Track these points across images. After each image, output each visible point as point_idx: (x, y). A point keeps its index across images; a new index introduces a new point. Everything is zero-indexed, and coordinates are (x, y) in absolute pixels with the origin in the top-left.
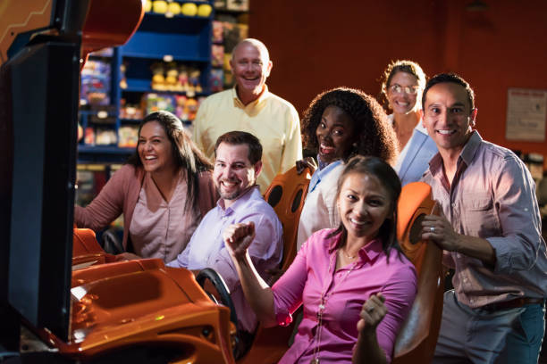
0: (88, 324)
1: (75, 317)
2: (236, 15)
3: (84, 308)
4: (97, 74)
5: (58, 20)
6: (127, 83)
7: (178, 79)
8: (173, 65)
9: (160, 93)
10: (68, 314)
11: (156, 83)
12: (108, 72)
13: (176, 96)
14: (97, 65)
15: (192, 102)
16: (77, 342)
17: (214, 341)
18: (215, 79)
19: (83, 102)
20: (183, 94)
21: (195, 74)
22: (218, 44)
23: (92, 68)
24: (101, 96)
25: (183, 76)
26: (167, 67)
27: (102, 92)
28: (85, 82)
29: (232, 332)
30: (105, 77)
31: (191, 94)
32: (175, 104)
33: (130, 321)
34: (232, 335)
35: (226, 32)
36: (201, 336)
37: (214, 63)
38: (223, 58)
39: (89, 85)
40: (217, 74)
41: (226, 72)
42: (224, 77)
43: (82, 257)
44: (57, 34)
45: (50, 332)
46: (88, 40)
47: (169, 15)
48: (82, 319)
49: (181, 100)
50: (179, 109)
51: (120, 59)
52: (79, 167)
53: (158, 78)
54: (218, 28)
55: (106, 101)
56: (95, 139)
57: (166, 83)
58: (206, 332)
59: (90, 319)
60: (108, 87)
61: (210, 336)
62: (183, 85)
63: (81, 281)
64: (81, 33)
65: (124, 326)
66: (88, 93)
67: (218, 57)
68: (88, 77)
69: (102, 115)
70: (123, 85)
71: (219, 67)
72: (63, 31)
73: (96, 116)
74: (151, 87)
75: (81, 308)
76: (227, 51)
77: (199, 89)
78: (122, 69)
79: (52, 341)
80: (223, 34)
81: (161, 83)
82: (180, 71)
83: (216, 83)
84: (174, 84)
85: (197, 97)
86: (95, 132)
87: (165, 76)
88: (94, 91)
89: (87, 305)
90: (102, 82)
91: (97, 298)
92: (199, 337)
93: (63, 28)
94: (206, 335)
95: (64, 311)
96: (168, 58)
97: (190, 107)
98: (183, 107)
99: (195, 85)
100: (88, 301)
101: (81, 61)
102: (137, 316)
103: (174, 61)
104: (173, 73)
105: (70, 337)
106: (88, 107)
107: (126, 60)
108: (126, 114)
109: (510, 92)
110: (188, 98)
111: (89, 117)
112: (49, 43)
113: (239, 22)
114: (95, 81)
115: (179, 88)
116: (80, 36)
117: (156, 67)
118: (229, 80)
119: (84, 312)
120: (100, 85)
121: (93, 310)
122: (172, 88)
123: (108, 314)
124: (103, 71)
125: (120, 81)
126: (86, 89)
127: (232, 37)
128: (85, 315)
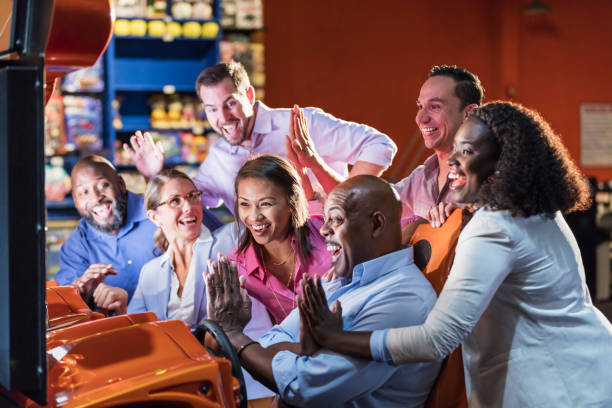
0: (72, 386)
2: (247, 34)
3: (67, 370)
4: (86, 113)
6: (123, 122)
7: (182, 113)
8: (176, 96)
9: (162, 132)
10: (44, 375)
11: (156, 119)
12: (99, 109)
13: (180, 135)
14: (86, 101)
15: (200, 141)
17: (214, 398)
19: (70, 147)
20: (189, 131)
23: (79, 106)
24: (91, 138)
25: (189, 109)
26: (168, 100)
27: (93, 133)
28: (71, 122)
29: (235, 388)
30: (95, 115)
31: (198, 130)
32: (180, 143)
33: (118, 381)
34: (235, 392)
35: (238, 54)
36: (199, 393)
39: (77, 126)
47: (168, 38)
48: (65, 383)
49: (188, 138)
50: (185, 150)
51: (112, 93)
53: (158, 113)
54: (228, 49)
55: (98, 145)
57: (168, 119)
58: (204, 388)
59: (74, 380)
60: (99, 127)
61: (209, 393)
62: (189, 119)
63: (63, 341)
65: (110, 386)
66: (76, 136)
68: (76, 117)
70: (117, 124)
74: (149, 125)
75: (64, 370)
78: (115, 105)
80: (234, 57)
81: (162, 119)
82: (184, 104)
84: (179, 120)
85: (205, 134)
87: (167, 110)
88: (83, 134)
89: (71, 367)
90: (91, 122)
91: (82, 358)
92: (195, 393)
94: (204, 392)
95: (41, 370)
96: (169, 89)
97: (198, 147)
98: (190, 146)
99: (203, 120)
100: (72, 362)
102: (126, 375)
103: (177, 92)
104: (176, 107)
106: (76, 153)
107: (120, 94)
108: (121, 158)
110: (195, 135)
113: (252, 41)
114: (83, 122)
115: (184, 124)
117: (156, 101)
119: (68, 374)
120: (89, 125)
121: (77, 372)
122: (176, 125)
123: (92, 374)
124: (92, 109)
125: (113, 119)
126: (74, 131)
127: (245, 60)
128: (68, 377)
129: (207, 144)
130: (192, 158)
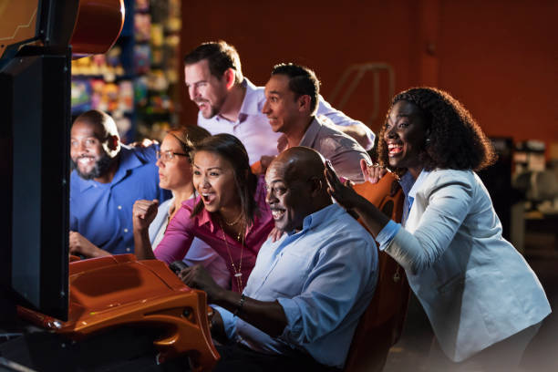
7: (92, 59)
13: (90, 82)
15: (111, 89)
17: (194, 321)
20: (100, 78)
21: (115, 52)
22: (143, 12)
25: (99, 57)
31: (110, 77)
32: (90, 91)
36: (182, 316)
37: (138, 37)
38: (149, 31)
40: (142, 52)
41: (154, 48)
42: (151, 55)
49: (98, 86)
50: (96, 98)
57: (78, 65)
58: (186, 313)
61: (190, 317)
62: (99, 65)
67: (144, 29)
71: (144, 42)
76: (154, 21)
77: (120, 71)
83: (141, 63)
84: (89, 65)
85: (117, 81)
94: (186, 316)
97: (109, 95)
98: (101, 94)
99: (115, 66)
110: (106, 83)
115: (94, 70)
118: (157, 58)
122: (85, 71)
127: (161, 5)
129: (119, 93)
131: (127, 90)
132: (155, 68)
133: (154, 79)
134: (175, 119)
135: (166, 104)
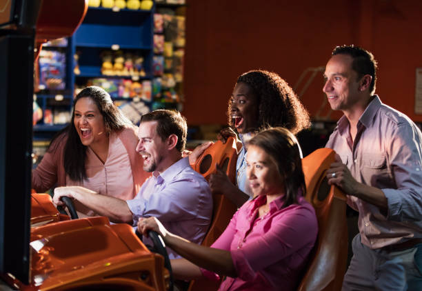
0: (46, 271)
1: (34, 265)
2: (174, 8)
3: (42, 258)
4: (54, 62)
5: (16, 16)
6: (80, 70)
7: (124, 65)
8: (120, 52)
9: (109, 78)
10: (28, 262)
11: (105, 69)
12: (63, 60)
13: (121, 80)
14: (54, 54)
15: (137, 85)
16: (36, 285)
17: (151, 283)
18: (157, 64)
19: (42, 87)
20: (129, 78)
21: (140, 61)
22: (159, 34)
23: (49, 57)
24: (58, 81)
25: (129, 63)
26: (114, 55)
27: (59, 78)
28: (44, 69)
29: (166, 276)
30: (61, 64)
31: (136, 78)
33: (80, 268)
34: (167, 279)
35: (166, 23)
36: (140, 279)
37: (156, 50)
38: (163, 46)
39: (48, 72)
40: (158, 60)
41: (166, 58)
42: (165, 63)
43: (41, 217)
44: (15, 28)
45: (14, 278)
46: (42, 33)
47: (116, 9)
48: (41, 268)
49: (128, 83)
51: (74, 49)
52: (35, 144)
53: (107, 64)
54: (159, 19)
55: (62, 86)
56: (53, 119)
57: (113, 69)
58: (144, 276)
59: (48, 266)
60: (63, 73)
61: (147, 280)
62: (129, 70)
63: (40, 236)
64: (35, 27)
65: (75, 272)
66: (46, 79)
67: (160, 46)
68: (47, 65)
69: (59, 98)
70: (77, 71)
71: (160, 54)
72: (20, 26)
73: (54, 99)
74: (101, 73)
75: (40, 258)
76: (166, 40)
77: (143, 74)
78: (76, 57)
79: (16, 285)
80: (163, 25)
81: (109, 69)
82: (126, 59)
83: (157, 68)
84: (121, 70)
85: (141, 80)
86: (53, 113)
87: (113, 63)
88: (52, 78)
89: (45, 256)
90: (58, 69)
91: (53, 249)
92: (137, 279)
93: (21, 23)
94: (143, 279)
95: (25, 259)
96: (115, 47)
97: (135, 89)
99: (139, 71)
100: (46, 252)
101: (35, 50)
102: (86, 263)
103: (120, 49)
104: (120, 60)
105: (30, 281)
106: (46, 91)
107: (79, 49)
109: (418, 70)
110: (133, 82)
111: (48, 100)
112: (8, 36)
113: (177, 14)
114: (52, 69)
115: (125, 73)
116: (34, 30)
117: (105, 55)
118: (169, 66)
119: (43, 260)
120: (56, 72)
121: (50, 259)
122: (119, 73)
123: (62, 262)
124: (59, 60)
125: (74, 68)
126: (45, 75)
127: (172, 28)
128: (43, 264)
129: (142, 88)
130: (126, 95)
131: (147, 87)
132: (167, 72)
133: (166, 80)
134: (180, 107)
135: (174, 97)
